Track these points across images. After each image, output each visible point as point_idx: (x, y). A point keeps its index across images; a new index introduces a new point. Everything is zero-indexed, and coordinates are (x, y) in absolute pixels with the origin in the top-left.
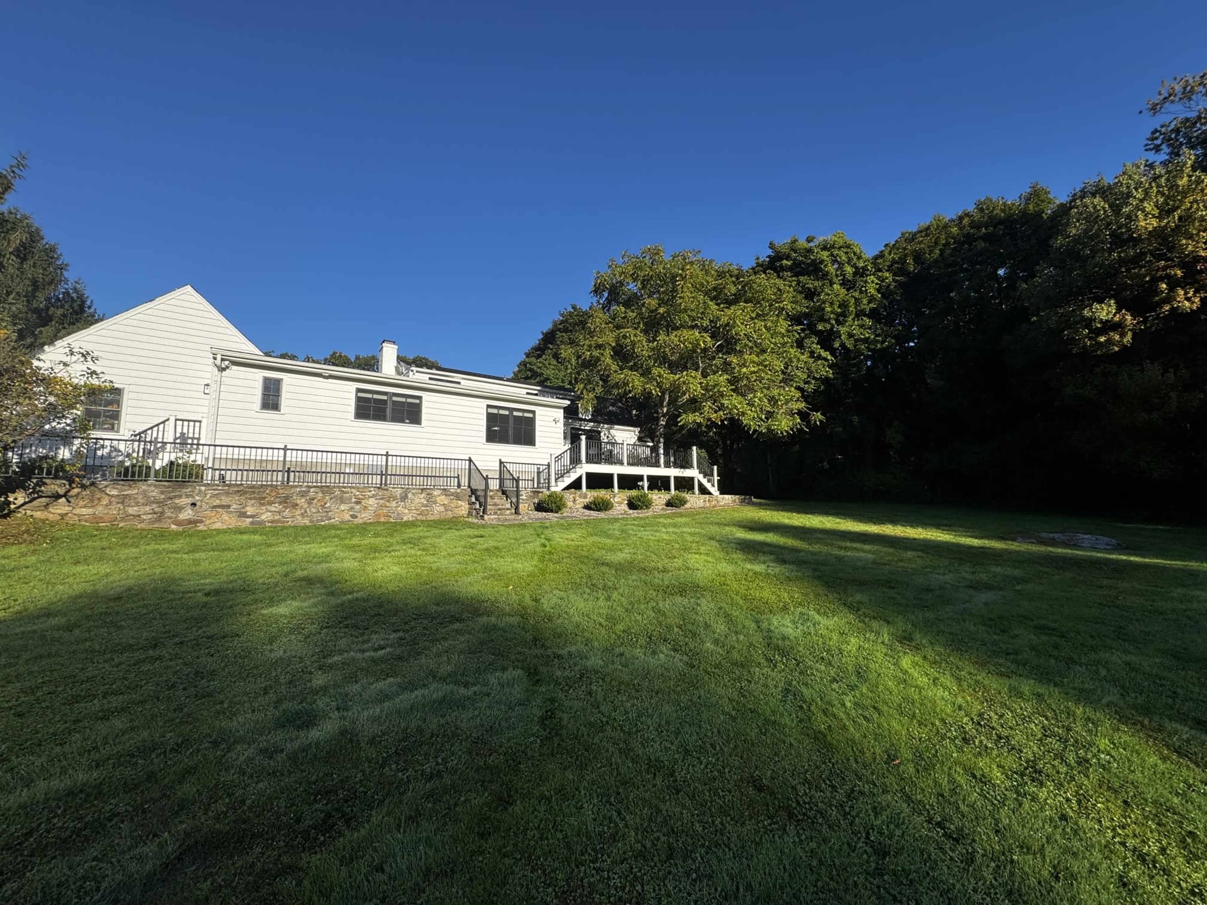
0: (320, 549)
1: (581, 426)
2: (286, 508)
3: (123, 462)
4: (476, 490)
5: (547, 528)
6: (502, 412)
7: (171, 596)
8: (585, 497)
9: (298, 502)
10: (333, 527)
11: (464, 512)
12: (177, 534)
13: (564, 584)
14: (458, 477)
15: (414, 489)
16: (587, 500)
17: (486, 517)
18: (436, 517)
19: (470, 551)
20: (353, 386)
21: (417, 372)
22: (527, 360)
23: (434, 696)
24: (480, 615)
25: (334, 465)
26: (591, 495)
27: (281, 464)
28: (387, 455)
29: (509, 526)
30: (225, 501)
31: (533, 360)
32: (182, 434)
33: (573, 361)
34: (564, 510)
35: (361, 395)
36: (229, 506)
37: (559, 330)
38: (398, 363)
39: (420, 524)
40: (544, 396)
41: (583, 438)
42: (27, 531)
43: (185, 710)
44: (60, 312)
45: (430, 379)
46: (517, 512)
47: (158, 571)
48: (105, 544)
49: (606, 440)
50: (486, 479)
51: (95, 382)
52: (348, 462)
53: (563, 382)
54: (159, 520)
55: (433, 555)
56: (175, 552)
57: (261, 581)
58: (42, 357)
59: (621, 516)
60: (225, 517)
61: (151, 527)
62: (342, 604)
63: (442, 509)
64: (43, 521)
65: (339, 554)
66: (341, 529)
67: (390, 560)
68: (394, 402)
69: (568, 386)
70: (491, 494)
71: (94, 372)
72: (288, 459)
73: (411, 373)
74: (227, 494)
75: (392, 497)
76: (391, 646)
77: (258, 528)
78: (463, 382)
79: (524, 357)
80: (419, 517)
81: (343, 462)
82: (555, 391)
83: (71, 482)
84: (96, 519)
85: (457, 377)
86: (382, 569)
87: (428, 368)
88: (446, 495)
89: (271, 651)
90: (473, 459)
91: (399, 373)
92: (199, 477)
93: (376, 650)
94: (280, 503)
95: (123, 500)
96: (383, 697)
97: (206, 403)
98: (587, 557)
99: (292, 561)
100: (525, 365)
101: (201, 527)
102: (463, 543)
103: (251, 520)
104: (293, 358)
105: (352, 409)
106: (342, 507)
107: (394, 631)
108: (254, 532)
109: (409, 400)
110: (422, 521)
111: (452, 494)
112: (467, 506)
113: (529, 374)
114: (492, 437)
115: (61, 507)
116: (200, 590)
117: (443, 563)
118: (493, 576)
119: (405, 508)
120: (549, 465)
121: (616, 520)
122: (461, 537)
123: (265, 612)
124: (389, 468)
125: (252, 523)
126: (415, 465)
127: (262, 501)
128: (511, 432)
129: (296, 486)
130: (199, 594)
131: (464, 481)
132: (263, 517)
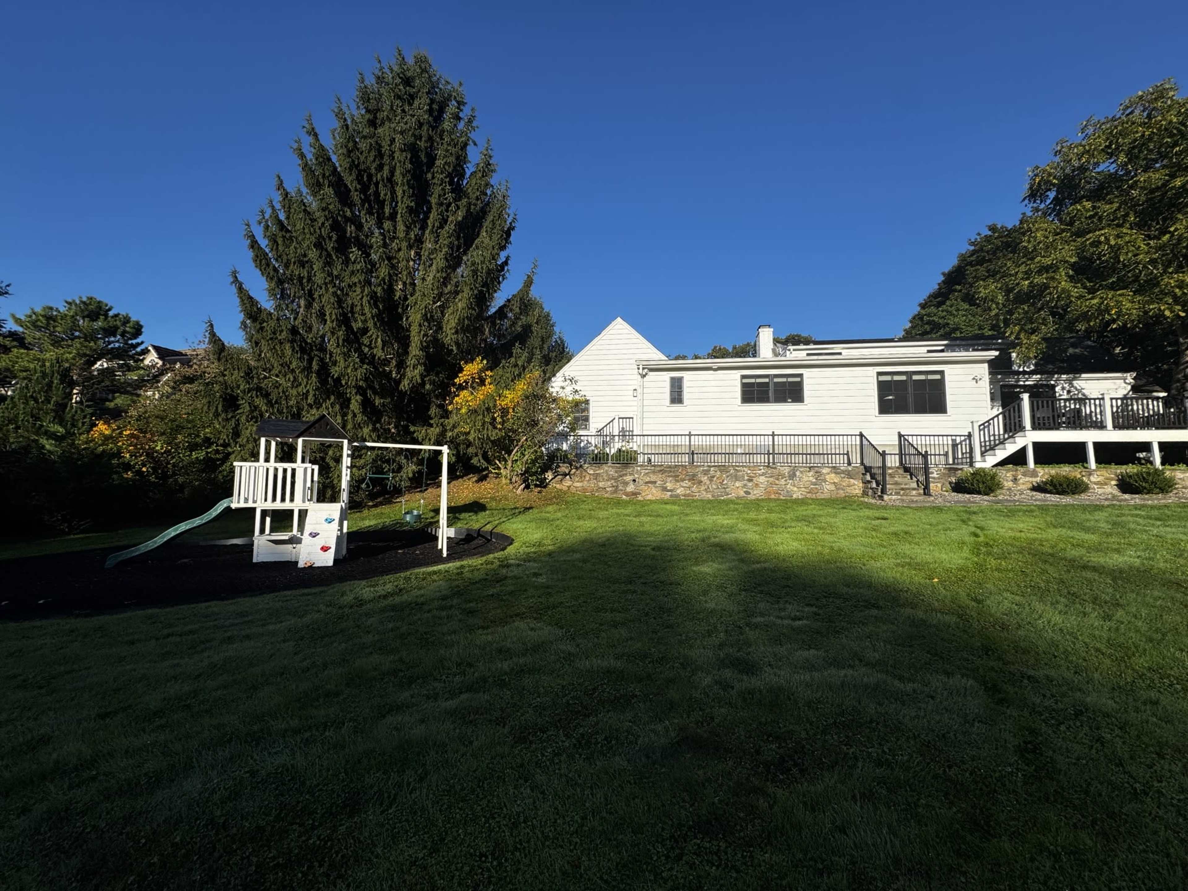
0: (726, 521)
1: (1018, 380)
2: (694, 484)
3: (593, 451)
4: (871, 467)
5: (974, 513)
6: (896, 378)
7: (632, 548)
8: (1034, 474)
9: (702, 479)
10: (731, 501)
11: (857, 491)
12: (627, 503)
13: (1018, 586)
14: (847, 454)
15: (801, 467)
16: (1038, 479)
17: (886, 497)
18: (826, 496)
19: (874, 533)
20: (737, 375)
21: (794, 350)
22: (923, 312)
23: (865, 680)
24: (903, 606)
25: (727, 447)
26: (1044, 473)
27: (688, 448)
28: (773, 435)
29: (918, 509)
30: (653, 478)
31: (933, 309)
32: (623, 428)
33: (1000, 298)
34: (999, 491)
35: (746, 381)
36: (655, 482)
37: (971, 264)
38: (775, 344)
39: (810, 501)
40: (953, 351)
41: (1026, 397)
42: (555, 497)
43: (659, 634)
44: (554, 354)
45: (808, 355)
46: (927, 491)
47: (621, 528)
48: (591, 507)
49: (1065, 396)
50: (883, 455)
51: (577, 397)
52: (739, 443)
53: (980, 328)
54: (615, 492)
55: (831, 534)
56: (629, 516)
57: (686, 543)
58: (553, 385)
59: (1107, 503)
60: (654, 490)
61: (611, 496)
62: (753, 572)
63: (833, 487)
64: (561, 490)
65: (742, 526)
66: (737, 504)
67: (787, 536)
68: (776, 384)
69: (990, 333)
70: (890, 471)
71: (576, 391)
72: (692, 443)
73: (788, 352)
74: (654, 472)
75: (781, 476)
76: (807, 618)
77: (675, 500)
78: (845, 352)
79: (919, 308)
80: (809, 496)
81: (735, 443)
82: (970, 342)
83: (571, 465)
84: (584, 490)
85: (837, 348)
86: (782, 543)
87: (805, 344)
88: (835, 473)
89: (706, 602)
90: (864, 433)
91: (776, 354)
92: (636, 459)
93: (794, 619)
94: (689, 480)
95: (596, 476)
96: (810, 667)
97: (635, 403)
98: (1052, 555)
99: (705, 530)
100: (921, 319)
101: (640, 498)
102: (863, 524)
103: (670, 493)
104: (684, 358)
105: (738, 394)
106: (738, 484)
107: (807, 605)
108: (674, 503)
109: (790, 380)
110: (812, 499)
111: (843, 472)
112: (861, 485)
113: (928, 328)
114: (885, 408)
115: (567, 482)
116: (649, 546)
117: (845, 544)
118: (909, 564)
119: (794, 486)
120: (970, 436)
121: (1099, 508)
122: (860, 519)
123: (695, 569)
124: (776, 447)
125: (671, 496)
126: (800, 443)
127: (677, 479)
128: (911, 400)
129: (700, 466)
130: (648, 548)
131: (856, 459)
132: (678, 491)
